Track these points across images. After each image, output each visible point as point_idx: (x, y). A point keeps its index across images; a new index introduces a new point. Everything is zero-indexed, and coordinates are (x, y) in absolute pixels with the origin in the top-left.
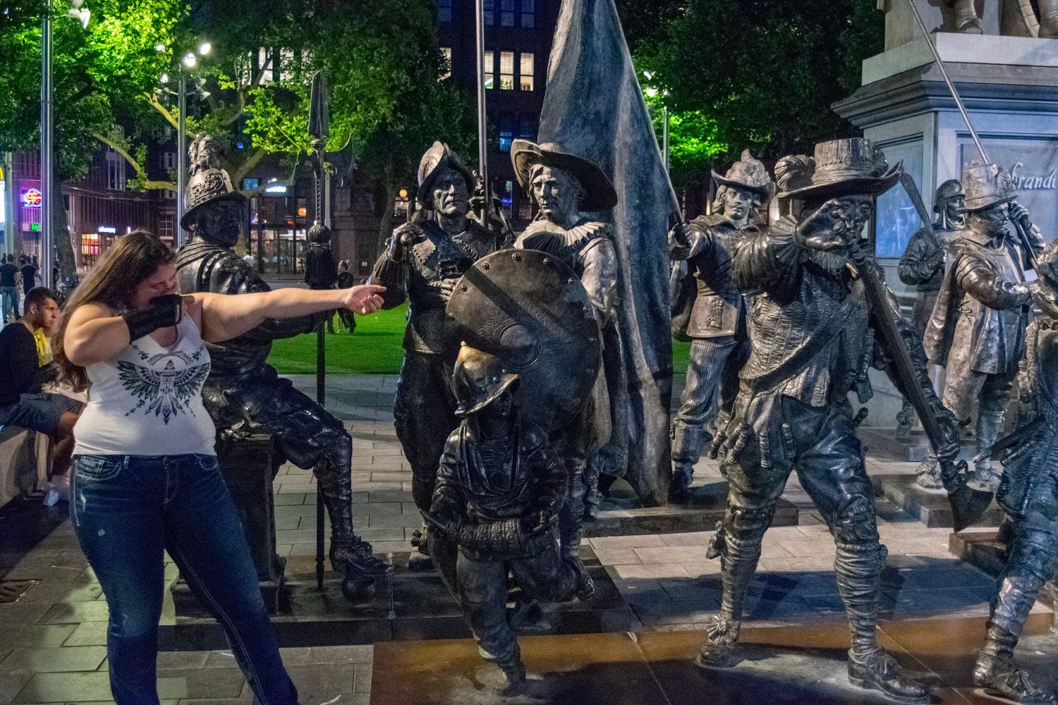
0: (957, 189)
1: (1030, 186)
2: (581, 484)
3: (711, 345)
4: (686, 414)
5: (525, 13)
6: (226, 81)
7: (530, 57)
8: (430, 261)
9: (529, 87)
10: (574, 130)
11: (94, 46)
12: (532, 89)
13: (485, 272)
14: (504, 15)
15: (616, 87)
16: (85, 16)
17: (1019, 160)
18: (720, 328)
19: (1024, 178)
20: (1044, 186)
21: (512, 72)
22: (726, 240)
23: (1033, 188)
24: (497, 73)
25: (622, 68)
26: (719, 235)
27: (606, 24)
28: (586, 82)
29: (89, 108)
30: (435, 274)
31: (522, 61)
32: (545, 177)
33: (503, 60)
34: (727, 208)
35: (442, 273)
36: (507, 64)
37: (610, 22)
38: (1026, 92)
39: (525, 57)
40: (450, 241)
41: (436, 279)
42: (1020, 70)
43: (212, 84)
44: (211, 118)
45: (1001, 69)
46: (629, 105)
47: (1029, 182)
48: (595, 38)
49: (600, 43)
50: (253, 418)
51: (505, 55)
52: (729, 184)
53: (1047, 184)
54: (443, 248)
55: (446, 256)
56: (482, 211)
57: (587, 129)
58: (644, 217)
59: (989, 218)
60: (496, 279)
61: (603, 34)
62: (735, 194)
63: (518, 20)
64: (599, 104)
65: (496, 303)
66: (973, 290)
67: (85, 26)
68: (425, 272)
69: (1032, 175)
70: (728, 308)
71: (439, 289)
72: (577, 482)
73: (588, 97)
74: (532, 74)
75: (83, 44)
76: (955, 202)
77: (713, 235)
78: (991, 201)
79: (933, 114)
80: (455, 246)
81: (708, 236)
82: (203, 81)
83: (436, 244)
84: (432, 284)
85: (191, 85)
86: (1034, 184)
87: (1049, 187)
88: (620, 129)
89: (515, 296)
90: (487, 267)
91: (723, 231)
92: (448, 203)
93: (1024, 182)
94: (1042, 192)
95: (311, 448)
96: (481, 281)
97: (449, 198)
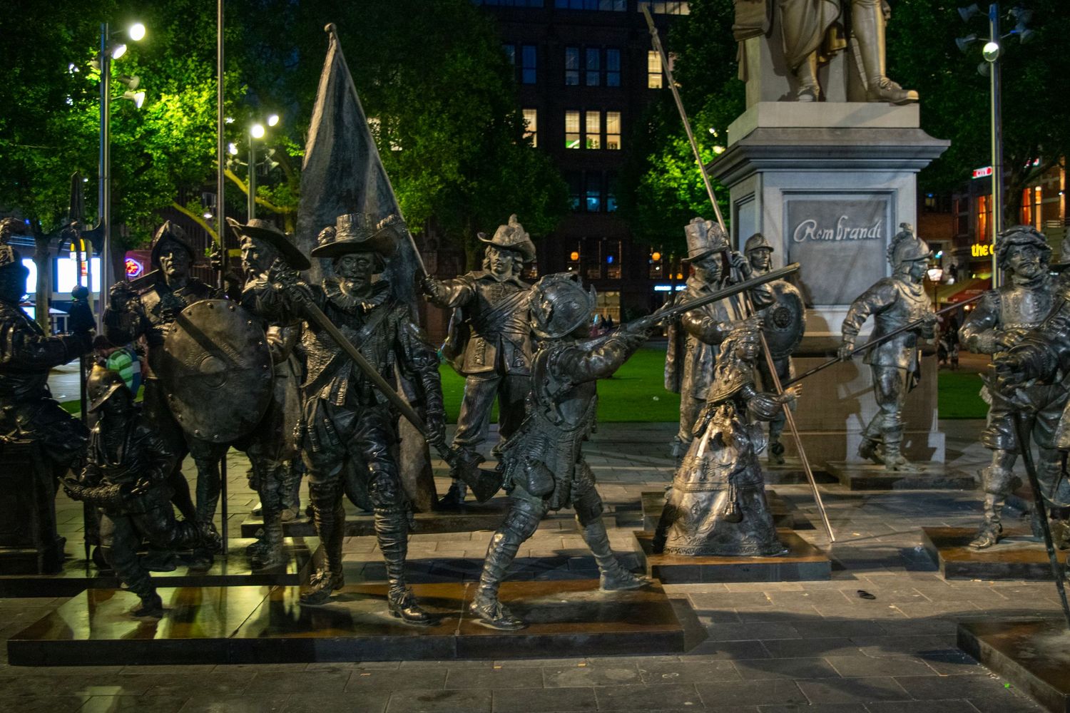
0: (759, 242)
1: (855, 236)
2: (274, 479)
3: (479, 379)
4: (459, 437)
5: (611, 72)
6: (295, 149)
7: (616, 116)
8: (156, 309)
9: (616, 145)
10: (330, 206)
11: (152, 125)
12: (619, 148)
13: (188, 317)
14: (589, 75)
15: (363, 171)
16: (140, 97)
17: (844, 214)
18: (484, 365)
19: (849, 230)
20: (869, 236)
21: (598, 131)
22: (487, 291)
23: (858, 238)
24: (583, 133)
25: (367, 155)
26: (483, 287)
27: (354, 120)
28: (340, 167)
29: (152, 182)
30: (159, 320)
31: (609, 120)
32: (248, 245)
33: (588, 119)
34: (492, 265)
35: (164, 319)
36: (593, 123)
37: (357, 118)
38: (841, 152)
39: (611, 116)
40: (171, 295)
41: (160, 323)
42: (838, 132)
43: (282, 153)
44: (284, 187)
45: (820, 132)
46: (375, 183)
47: (854, 233)
48: (345, 132)
49: (349, 135)
50: (24, 428)
51: (591, 115)
52: (493, 245)
53: (871, 234)
54: (166, 301)
55: (168, 307)
56: (220, 272)
57: (341, 204)
58: (395, 273)
59: (703, 267)
60: (196, 322)
61: (352, 128)
62: (496, 252)
63: (603, 79)
64: (351, 184)
65: (197, 341)
66: (696, 331)
67: (140, 106)
68: (153, 319)
69: (857, 227)
70: (489, 348)
71: (161, 331)
72: (270, 478)
73: (341, 179)
74: (618, 132)
75: (141, 123)
76: (758, 253)
77: (477, 287)
78: (703, 251)
79: (759, 175)
80: (174, 298)
81: (472, 288)
82: (272, 152)
83: (161, 296)
84: (158, 327)
85: (260, 156)
86: (859, 234)
87: (874, 236)
88: (367, 203)
89: (210, 335)
90: (190, 314)
91: (486, 284)
92: (169, 266)
93: (849, 233)
94: (868, 241)
95: (67, 451)
96: (185, 324)
97: (170, 263)
